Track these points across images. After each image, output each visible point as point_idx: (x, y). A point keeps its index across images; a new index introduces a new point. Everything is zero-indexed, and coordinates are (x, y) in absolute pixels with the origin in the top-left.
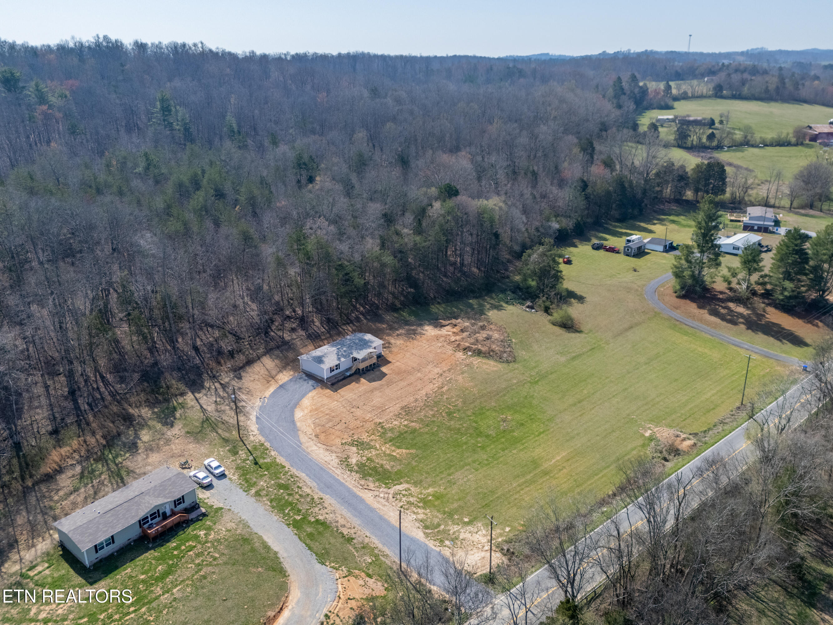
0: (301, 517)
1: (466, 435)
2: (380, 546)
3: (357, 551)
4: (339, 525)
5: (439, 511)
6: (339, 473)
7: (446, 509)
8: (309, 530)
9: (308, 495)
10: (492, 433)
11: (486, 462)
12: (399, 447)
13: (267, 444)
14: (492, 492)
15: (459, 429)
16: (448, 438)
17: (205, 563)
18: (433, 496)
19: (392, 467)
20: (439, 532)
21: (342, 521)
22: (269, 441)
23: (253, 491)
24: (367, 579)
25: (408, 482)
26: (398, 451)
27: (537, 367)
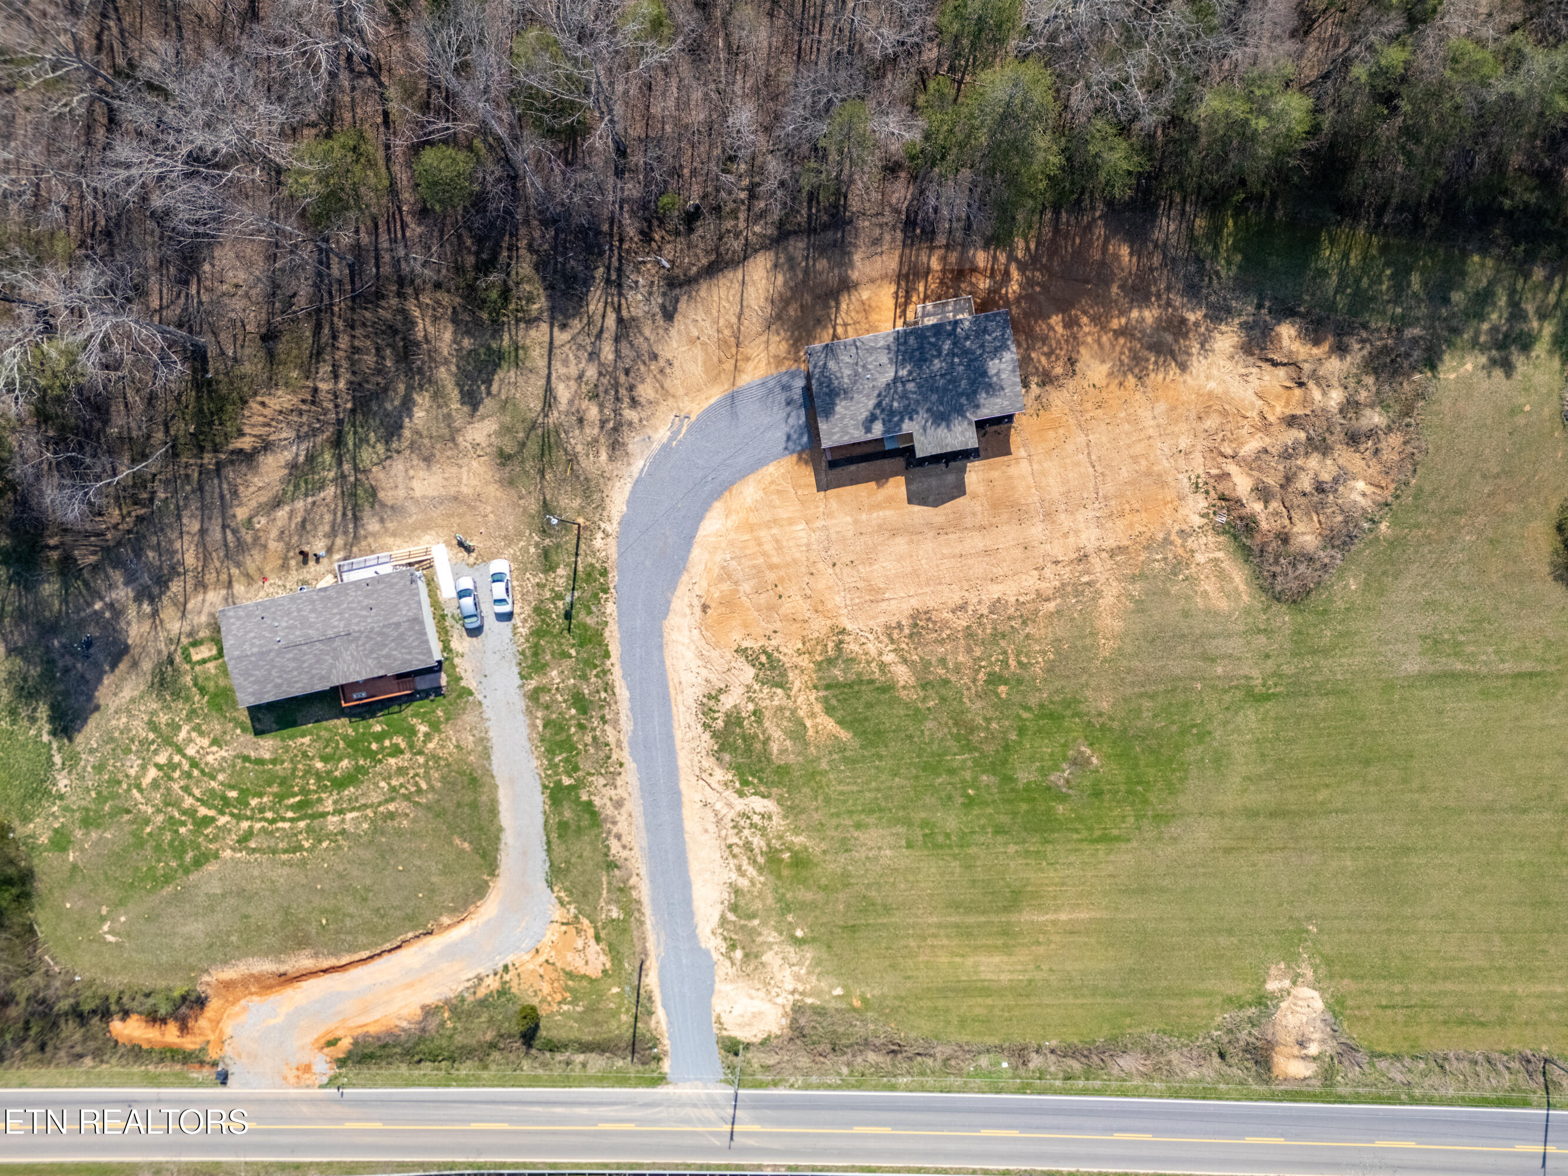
0: (572, 781)
1: (973, 750)
2: (646, 899)
3: (609, 891)
4: (615, 830)
5: (775, 890)
6: (683, 723)
7: (789, 895)
8: (568, 814)
9: (607, 745)
10: (1024, 776)
11: (940, 839)
12: (829, 710)
13: (613, 577)
14: (887, 909)
15: (972, 730)
16: (932, 741)
17: (403, 791)
18: (795, 855)
19: (782, 752)
20: (743, 927)
21: (622, 827)
22: (621, 573)
23: (533, 684)
24: (592, 942)
25: (780, 801)
26: (822, 719)
27: (1325, 652)
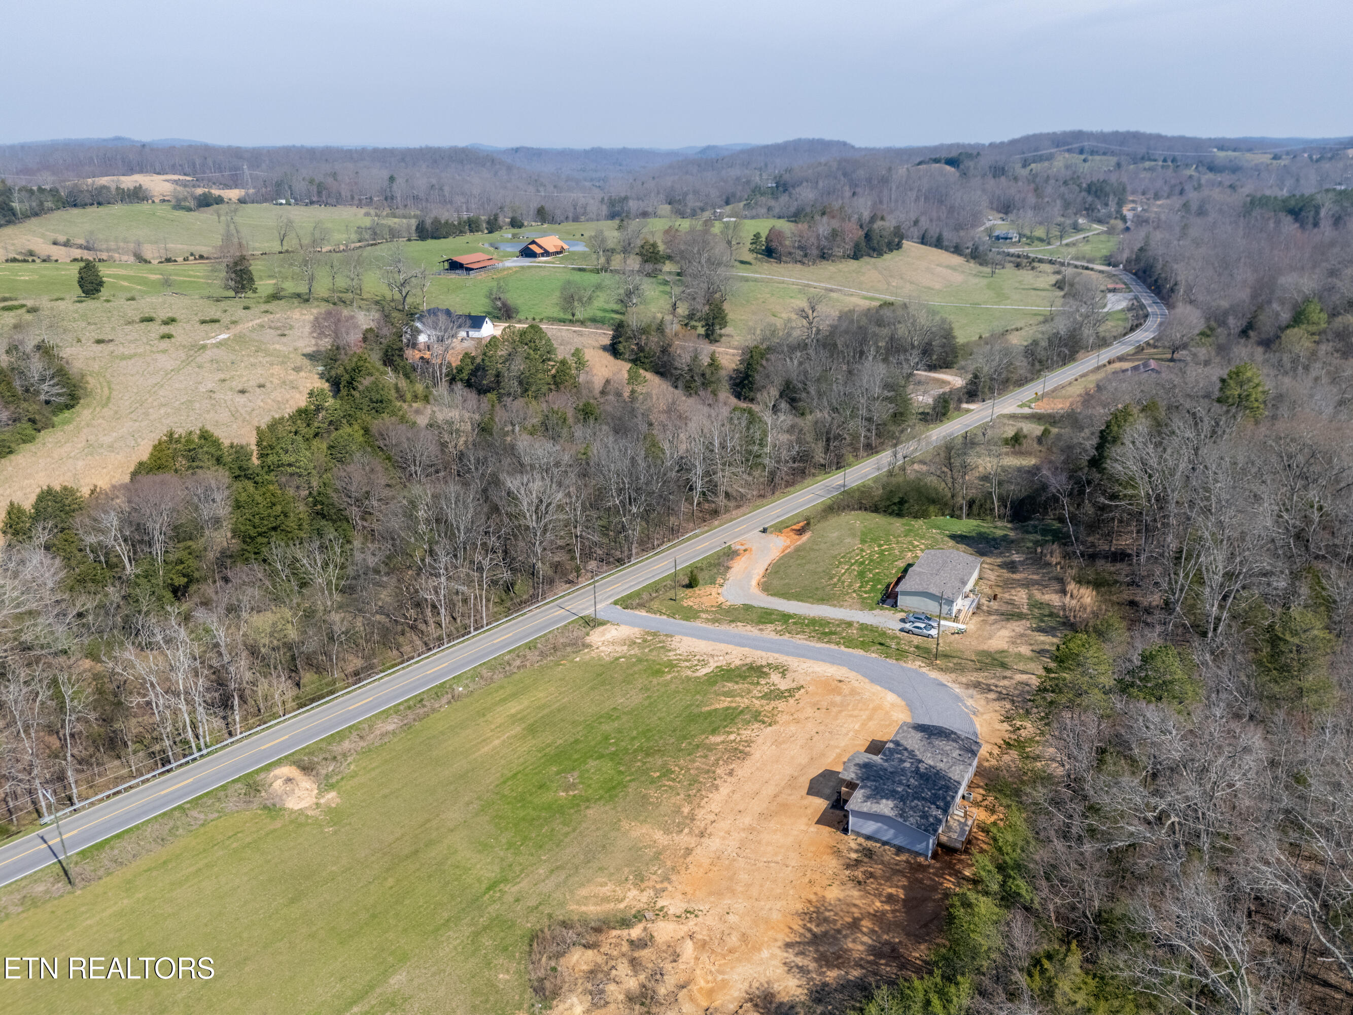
0: (790, 622)
1: (635, 751)
2: (702, 625)
3: (721, 618)
4: (749, 626)
5: (654, 661)
6: (781, 658)
7: (645, 664)
8: (774, 617)
9: (797, 635)
10: (593, 764)
11: (602, 720)
13: (892, 661)
14: (593, 688)
15: (647, 755)
16: (661, 738)
17: (840, 584)
18: (663, 672)
19: (724, 686)
20: (650, 647)
22: (893, 664)
23: (856, 625)
25: (698, 678)
26: (726, 704)
27: (477, 934)
